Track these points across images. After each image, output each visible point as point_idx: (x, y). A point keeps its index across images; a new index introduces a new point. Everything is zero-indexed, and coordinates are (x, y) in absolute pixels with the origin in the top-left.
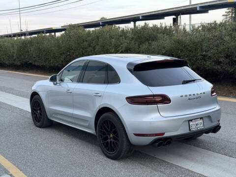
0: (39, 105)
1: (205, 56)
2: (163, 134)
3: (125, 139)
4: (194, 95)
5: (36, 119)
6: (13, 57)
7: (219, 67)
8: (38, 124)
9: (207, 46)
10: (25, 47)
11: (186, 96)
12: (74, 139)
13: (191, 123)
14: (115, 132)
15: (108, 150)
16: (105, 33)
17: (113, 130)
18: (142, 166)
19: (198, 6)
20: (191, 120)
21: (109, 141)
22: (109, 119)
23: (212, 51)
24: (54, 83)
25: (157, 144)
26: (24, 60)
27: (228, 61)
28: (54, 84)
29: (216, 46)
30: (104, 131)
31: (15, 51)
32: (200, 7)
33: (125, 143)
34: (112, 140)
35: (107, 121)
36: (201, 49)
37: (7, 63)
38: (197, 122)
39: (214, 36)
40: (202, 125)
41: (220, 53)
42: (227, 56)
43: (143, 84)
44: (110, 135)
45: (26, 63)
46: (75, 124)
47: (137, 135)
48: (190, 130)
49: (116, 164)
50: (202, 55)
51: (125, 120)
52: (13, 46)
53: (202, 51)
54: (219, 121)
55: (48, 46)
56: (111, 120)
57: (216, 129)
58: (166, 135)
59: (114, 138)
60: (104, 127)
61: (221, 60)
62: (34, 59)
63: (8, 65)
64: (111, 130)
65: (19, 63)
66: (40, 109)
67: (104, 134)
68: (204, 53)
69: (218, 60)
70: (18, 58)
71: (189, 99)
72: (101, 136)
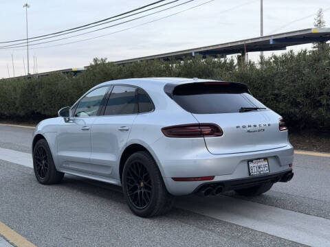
0: (44, 153)
1: (277, 95)
2: (213, 177)
3: (160, 187)
4: (255, 126)
5: (39, 173)
6: (15, 104)
7: (297, 110)
8: (42, 179)
9: (280, 83)
10: (31, 89)
11: (244, 127)
12: (91, 197)
13: (251, 165)
14: (147, 179)
15: (138, 205)
16: (143, 68)
17: (144, 175)
18: (183, 224)
19: (271, 39)
20: (252, 161)
21: (139, 191)
22: (139, 161)
23: (287, 88)
24: (65, 119)
25: (204, 192)
26: (30, 108)
27: (309, 101)
28: (66, 121)
29: (293, 82)
30: (132, 178)
31: (18, 96)
32: (274, 40)
33: (160, 192)
34: (143, 190)
35: (136, 164)
36: (273, 86)
37: (6, 113)
38: (259, 164)
39: (290, 69)
40: (266, 169)
41: (298, 90)
42: (308, 95)
43: (185, 111)
44: (140, 184)
45: (33, 113)
46: (93, 174)
47: (176, 179)
48: (250, 174)
49: (148, 222)
50: (273, 95)
51: (161, 162)
52: (15, 90)
53: (273, 88)
54: (290, 165)
55: (64, 87)
56: (141, 162)
57: (287, 176)
58: (217, 179)
59: (146, 187)
60: (132, 173)
61: (299, 100)
62: (44, 107)
63: (7, 117)
64: (142, 176)
65: (22, 113)
66: (45, 159)
67: (132, 182)
68: (276, 92)
69: (296, 100)
70: (22, 106)
71: (249, 131)
72: (128, 186)
